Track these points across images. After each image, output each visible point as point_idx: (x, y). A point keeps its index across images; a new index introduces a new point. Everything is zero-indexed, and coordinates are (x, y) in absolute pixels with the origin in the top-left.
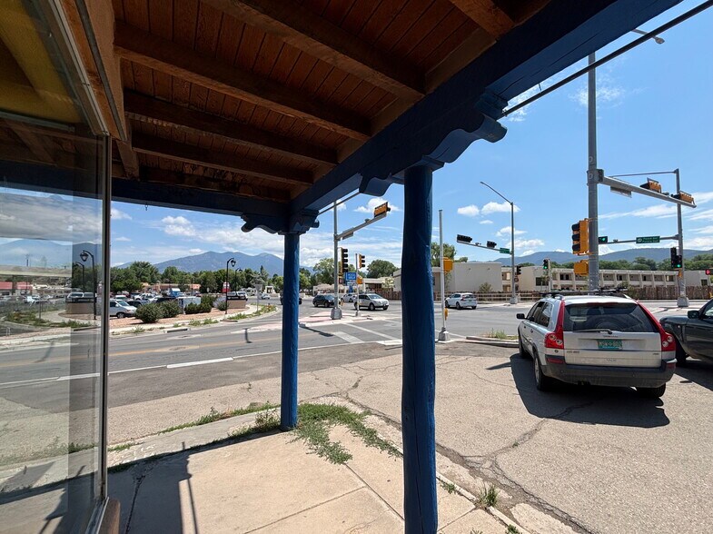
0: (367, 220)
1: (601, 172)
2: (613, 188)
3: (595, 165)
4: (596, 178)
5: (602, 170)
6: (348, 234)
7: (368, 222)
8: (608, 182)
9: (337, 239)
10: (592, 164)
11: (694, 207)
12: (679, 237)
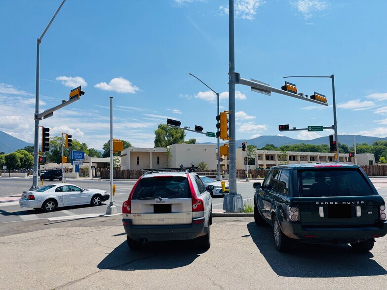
0: (63, 102)
1: (237, 75)
2: (253, 88)
3: (234, 69)
4: (234, 80)
5: (238, 74)
6: (48, 114)
7: (64, 103)
8: (245, 83)
9: (38, 118)
10: (232, 68)
11: (327, 105)
12: (334, 127)
